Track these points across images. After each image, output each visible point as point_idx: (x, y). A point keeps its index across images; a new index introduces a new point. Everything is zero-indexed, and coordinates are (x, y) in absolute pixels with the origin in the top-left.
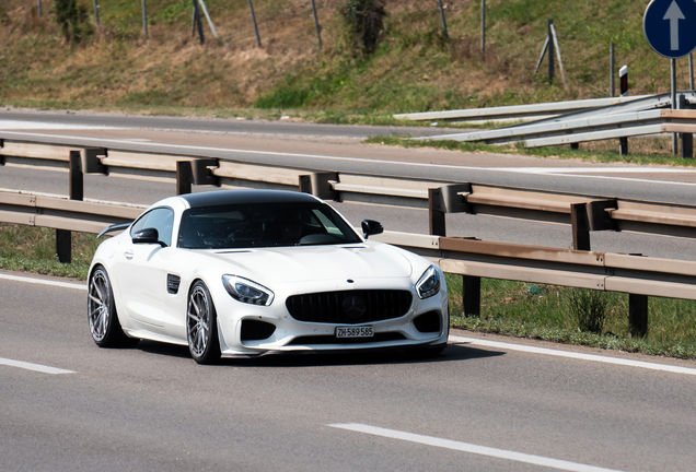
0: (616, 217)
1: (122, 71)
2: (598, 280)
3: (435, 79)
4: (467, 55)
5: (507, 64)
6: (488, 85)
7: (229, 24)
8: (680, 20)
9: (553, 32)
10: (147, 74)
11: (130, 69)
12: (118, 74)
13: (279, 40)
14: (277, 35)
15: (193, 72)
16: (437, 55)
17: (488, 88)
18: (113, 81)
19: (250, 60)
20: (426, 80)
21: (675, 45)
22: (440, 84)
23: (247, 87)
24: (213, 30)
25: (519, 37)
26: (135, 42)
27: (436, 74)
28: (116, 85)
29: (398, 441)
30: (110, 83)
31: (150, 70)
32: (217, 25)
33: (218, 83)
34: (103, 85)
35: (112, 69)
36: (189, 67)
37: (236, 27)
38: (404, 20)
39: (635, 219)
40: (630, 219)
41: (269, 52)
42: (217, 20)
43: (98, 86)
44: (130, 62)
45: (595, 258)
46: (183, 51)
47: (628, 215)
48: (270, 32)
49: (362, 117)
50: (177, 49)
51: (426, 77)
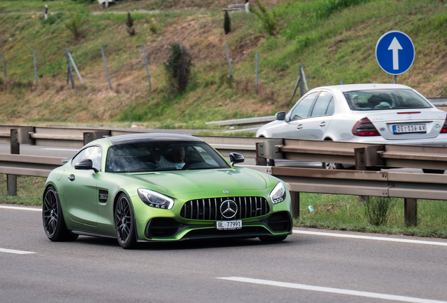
0: (385, 157)
1: (22, 106)
2: (383, 190)
3: (226, 105)
4: (246, 90)
5: (272, 94)
6: (261, 107)
7: (90, 75)
8: (399, 50)
9: (303, 72)
10: (38, 108)
11: (27, 105)
12: (20, 108)
13: (123, 84)
14: (122, 81)
15: (68, 106)
16: (227, 90)
17: (261, 109)
18: (16, 112)
19: (104, 98)
20: (221, 106)
21: (396, 66)
22: (230, 108)
23: (103, 113)
24: (81, 80)
25: (279, 78)
26: (30, 88)
27: (226, 102)
28: (18, 115)
29: (267, 286)
30: (14, 114)
31: (40, 105)
32: (83, 76)
33: (85, 112)
34: (10, 116)
35: (16, 105)
36: (65, 103)
37: (95, 77)
38: (205, 70)
39: (398, 157)
40: (394, 157)
41: (117, 92)
42: (83, 73)
43: (7, 115)
44: (27, 101)
45: (381, 175)
46: (61, 93)
47: (392, 155)
48: (117, 80)
49: (184, 124)
50: (58, 92)
51: (220, 103)
